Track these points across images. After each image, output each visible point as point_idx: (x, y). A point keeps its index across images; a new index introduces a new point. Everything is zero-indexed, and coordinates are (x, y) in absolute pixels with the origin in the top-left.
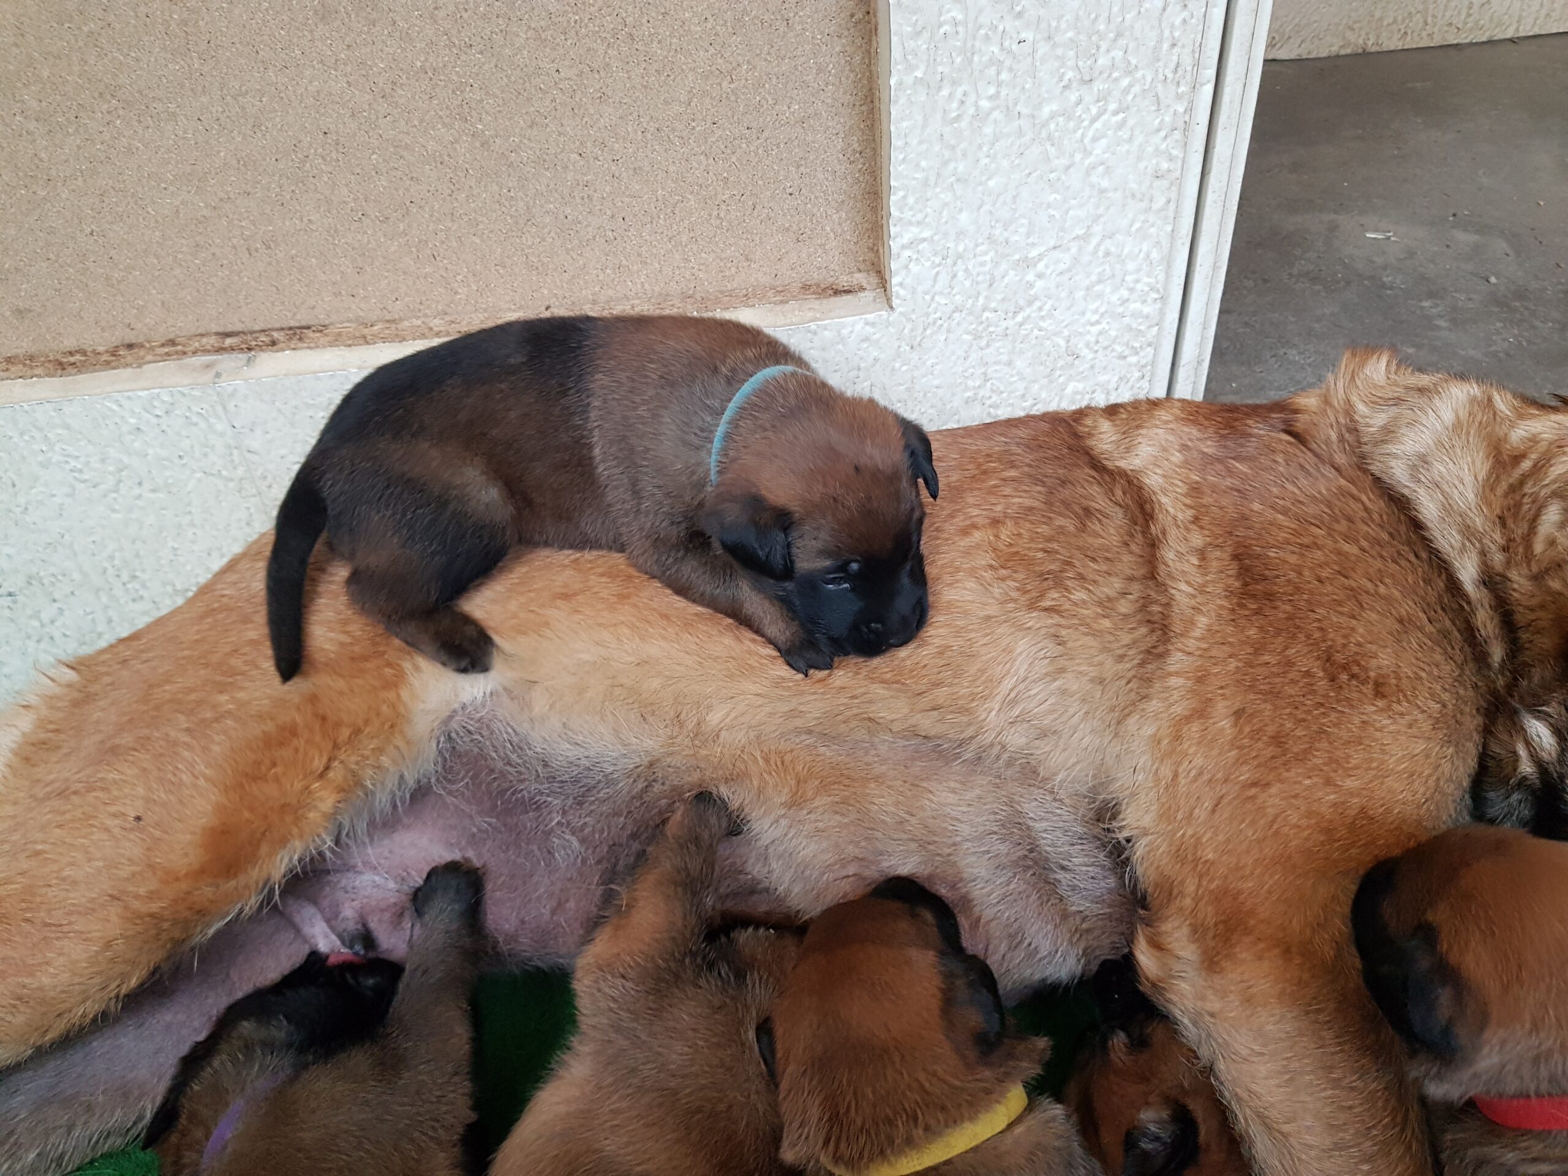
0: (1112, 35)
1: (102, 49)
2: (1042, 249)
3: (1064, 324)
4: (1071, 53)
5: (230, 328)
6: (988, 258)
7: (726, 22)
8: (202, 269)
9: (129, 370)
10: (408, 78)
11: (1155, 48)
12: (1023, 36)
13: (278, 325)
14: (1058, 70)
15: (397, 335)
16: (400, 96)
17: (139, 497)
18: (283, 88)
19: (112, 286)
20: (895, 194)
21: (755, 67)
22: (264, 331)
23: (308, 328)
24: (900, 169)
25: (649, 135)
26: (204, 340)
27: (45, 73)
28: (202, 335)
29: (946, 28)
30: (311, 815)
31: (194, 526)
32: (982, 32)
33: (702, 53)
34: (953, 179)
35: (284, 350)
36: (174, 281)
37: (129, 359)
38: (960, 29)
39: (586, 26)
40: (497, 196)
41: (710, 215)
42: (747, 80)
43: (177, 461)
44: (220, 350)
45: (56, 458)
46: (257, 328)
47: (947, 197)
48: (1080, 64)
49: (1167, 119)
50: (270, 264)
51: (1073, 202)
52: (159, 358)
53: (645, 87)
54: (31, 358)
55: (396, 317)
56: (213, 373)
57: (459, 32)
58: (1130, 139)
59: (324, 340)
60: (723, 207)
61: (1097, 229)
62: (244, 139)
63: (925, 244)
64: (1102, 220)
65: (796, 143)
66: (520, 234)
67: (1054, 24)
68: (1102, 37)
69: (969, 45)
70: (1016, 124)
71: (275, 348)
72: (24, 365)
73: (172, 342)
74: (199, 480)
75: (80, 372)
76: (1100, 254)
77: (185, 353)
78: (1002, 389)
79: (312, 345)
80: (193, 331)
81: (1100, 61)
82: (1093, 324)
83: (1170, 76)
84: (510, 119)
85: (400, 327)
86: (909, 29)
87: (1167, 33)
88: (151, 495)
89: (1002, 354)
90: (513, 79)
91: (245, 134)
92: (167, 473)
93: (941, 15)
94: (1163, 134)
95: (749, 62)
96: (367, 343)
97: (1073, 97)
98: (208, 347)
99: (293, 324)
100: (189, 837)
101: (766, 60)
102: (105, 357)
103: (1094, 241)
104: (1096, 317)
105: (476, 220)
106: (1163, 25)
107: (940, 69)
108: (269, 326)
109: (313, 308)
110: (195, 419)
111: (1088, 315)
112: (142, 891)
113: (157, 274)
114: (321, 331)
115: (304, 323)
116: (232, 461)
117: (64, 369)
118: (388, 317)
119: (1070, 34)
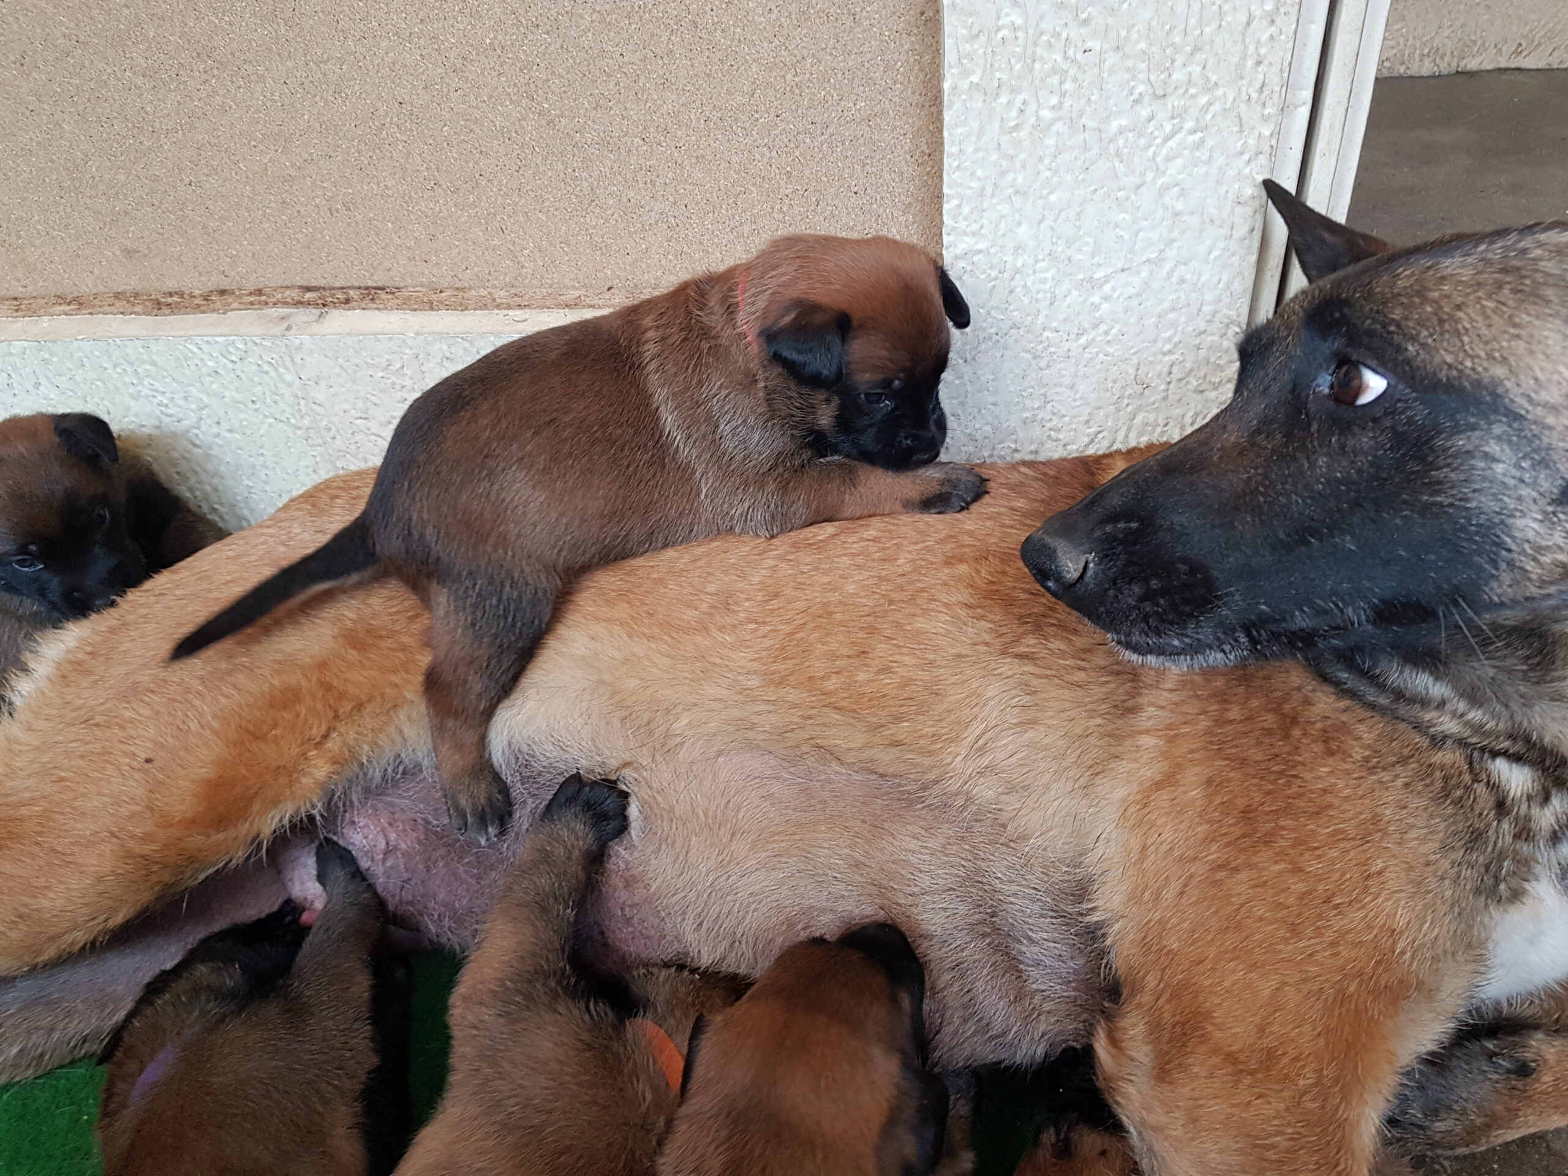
0: (1188, 49)
1: (200, 13)
2: (1110, 271)
3: (1132, 351)
4: (1143, 65)
5: (314, 283)
6: (1049, 275)
7: (790, 14)
8: (289, 225)
9: (215, 315)
10: (477, 54)
11: (1238, 65)
12: (1089, 45)
13: (357, 284)
14: (1128, 83)
15: (461, 304)
16: (471, 72)
17: (218, 435)
18: (362, 57)
19: (208, 234)
20: (948, 202)
21: (819, 61)
22: (343, 288)
23: (382, 289)
24: (954, 176)
25: (712, 125)
26: (287, 293)
27: (151, 34)
28: (287, 287)
29: (1004, 32)
30: (304, 781)
31: (267, 468)
32: (1044, 38)
33: (765, 45)
34: (1011, 190)
35: (354, 309)
36: (263, 234)
37: (218, 305)
38: (1020, 34)
39: (650, 12)
40: (562, 175)
41: (772, 208)
42: (811, 74)
43: (250, 405)
44: (298, 303)
45: (145, 392)
46: (338, 285)
47: (1006, 209)
48: (1152, 78)
49: (1251, 141)
50: (349, 225)
51: (1145, 223)
52: (243, 307)
53: (709, 76)
54: (136, 295)
55: (466, 285)
56: (285, 326)
57: (527, 12)
58: (1209, 162)
59: (393, 302)
60: (786, 201)
61: (1171, 253)
62: (326, 103)
63: (980, 256)
64: (1176, 244)
65: (861, 141)
66: (584, 213)
67: (1123, 33)
68: (1177, 50)
69: (1029, 52)
70: (1082, 137)
71: (347, 306)
72: (128, 301)
73: (259, 292)
74: (270, 425)
75: (173, 313)
76: (1174, 280)
77: (267, 303)
78: (1064, 412)
79: (381, 306)
80: (280, 283)
81: (1175, 76)
82: (1165, 354)
83: (1254, 95)
84: (575, 100)
85: (466, 295)
86: (965, 32)
87: (1251, 49)
88: (228, 435)
89: (1064, 376)
90: (578, 61)
91: (326, 100)
92: (242, 416)
93: (999, 19)
94: (1246, 157)
95: (813, 55)
96: (432, 309)
97: (1145, 113)
98: (289, 300)
99: (370, 283)
100: (188, 784)
101: (831, 54)
102: (198, 301)
103: (1168, 267)
104: (1168, 347)
105: (541, 197)
106: (1247, 41)
107: (998, 75)
108: (349, 284)
109: (389, 270)
110: (266, 368)
111: (1160, 344)
112: (139, 831)
113: (248, 226)
114: (393, 293)
115: (380, 284)
116: (300, 410)
117: (159, 309)
118: (459, 285)
119: (1142, 45)
